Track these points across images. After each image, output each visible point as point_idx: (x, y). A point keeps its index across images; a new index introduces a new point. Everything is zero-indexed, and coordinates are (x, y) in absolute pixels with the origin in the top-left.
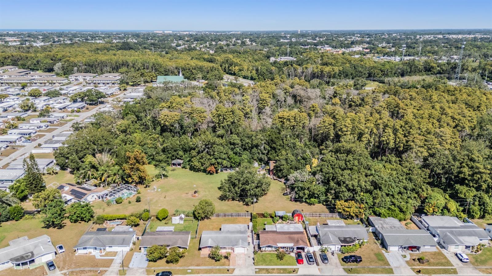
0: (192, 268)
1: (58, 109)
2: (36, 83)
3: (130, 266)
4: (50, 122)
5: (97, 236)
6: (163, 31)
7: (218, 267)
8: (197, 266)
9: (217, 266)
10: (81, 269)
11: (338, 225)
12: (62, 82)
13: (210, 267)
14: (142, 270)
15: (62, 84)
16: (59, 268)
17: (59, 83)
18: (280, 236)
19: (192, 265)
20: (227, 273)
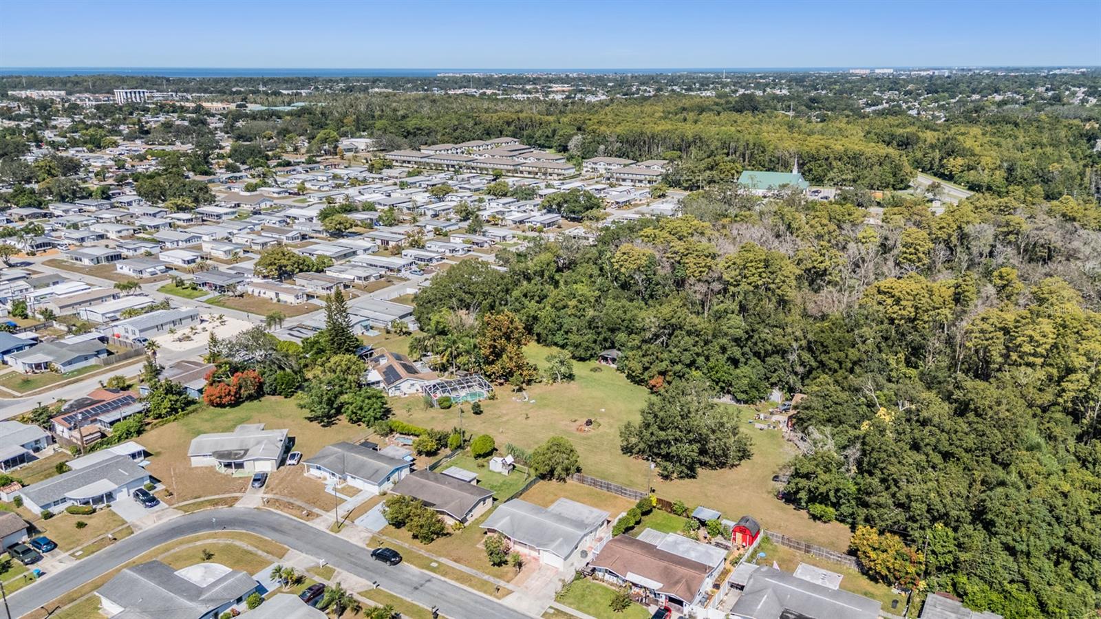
0: (443, 560)
1: (511, 223)
2: (521, 172)
3: (356, 522)
4: (477, 244)
5: (346, 453)
6: (872, 70)
7: (486, 577)
8: (455, 561)
9: (488, 574)
10: (291, 501)
11: (819, 582)
12: (563, 172)
13: (472, 572)
14: (367, 534)
15: (561, 177)
16: (267, 487)
17: (558, 175)
18: (647, 559)
19: (447, 556)
20: (491, 595)
